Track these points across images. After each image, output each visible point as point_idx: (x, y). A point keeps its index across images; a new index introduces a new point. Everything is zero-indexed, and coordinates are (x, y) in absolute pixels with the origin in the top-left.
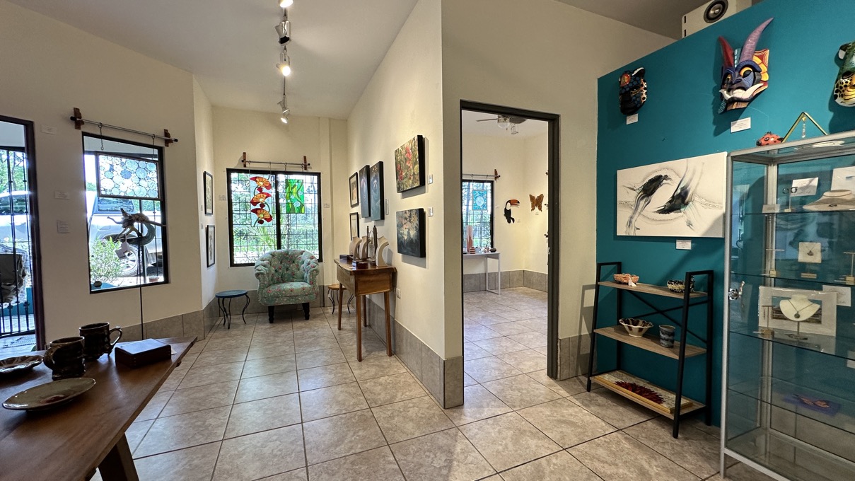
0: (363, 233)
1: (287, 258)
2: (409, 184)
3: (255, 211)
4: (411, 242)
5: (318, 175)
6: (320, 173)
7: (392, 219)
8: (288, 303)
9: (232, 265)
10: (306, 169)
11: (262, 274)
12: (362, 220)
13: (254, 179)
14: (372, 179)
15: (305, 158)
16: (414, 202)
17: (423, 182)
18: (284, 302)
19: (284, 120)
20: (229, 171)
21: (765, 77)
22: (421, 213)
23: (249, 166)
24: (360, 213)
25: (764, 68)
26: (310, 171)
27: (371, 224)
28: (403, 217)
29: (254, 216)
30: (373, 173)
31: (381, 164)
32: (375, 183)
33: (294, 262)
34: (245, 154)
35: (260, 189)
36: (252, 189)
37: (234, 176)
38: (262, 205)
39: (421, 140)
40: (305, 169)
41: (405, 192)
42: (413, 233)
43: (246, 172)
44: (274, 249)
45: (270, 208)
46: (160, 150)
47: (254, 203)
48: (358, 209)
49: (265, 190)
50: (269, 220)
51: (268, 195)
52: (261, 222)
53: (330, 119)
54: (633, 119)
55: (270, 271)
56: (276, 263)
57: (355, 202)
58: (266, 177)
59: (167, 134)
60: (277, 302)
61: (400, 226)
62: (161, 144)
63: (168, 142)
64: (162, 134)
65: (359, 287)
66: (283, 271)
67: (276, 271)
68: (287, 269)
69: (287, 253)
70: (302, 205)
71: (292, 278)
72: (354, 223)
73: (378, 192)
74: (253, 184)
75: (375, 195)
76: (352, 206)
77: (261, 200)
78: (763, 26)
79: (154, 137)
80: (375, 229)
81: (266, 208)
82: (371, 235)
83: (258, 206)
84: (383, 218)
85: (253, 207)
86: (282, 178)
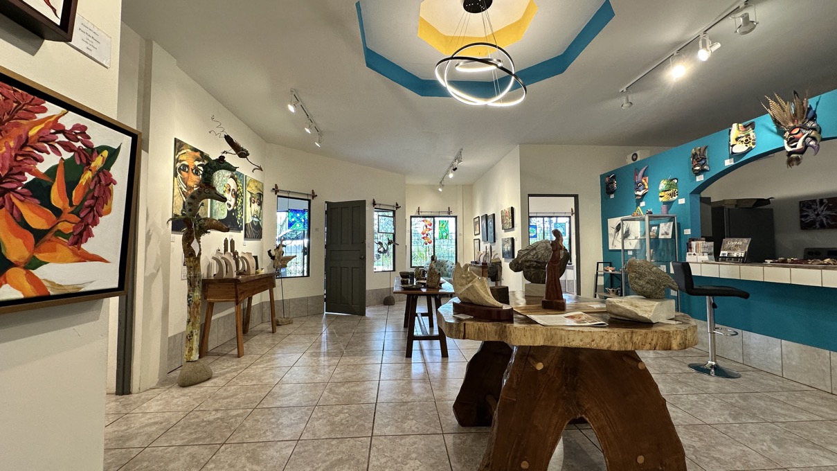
0: (483, 249)
2: (507, 226)
3: (423, 238)
4: (508, 252)
5: (456, 217)
7: (499, 241)
9: (412, 266)
12: (482, 243)
13: (423, 221)
14: (489, 222)
15: (449, 208)
16: (510, 235)
17: (513, 226)
19: (440, 190)
20: (411, 217)
21: (647, 187)
22: (513, 240)
23: (421, 214)
24: (481, 239)
25: (646, 184)
26: (451, 215)
27: (488, 245)
28: (505, 241)
29: (423, 241)
30: (489, 219)
31: (494, 215)
32: (491, 224)
33: (443, 266)
34: (419, 207)
35: (426, 226)
36: (423, 226)
37: (414, 219)
38: (427, 235)
39: (512, 209)
40: (449, 214)
41: (506, 230)
42: (509, 248)
43: (420, 217)
46: (394, 212)
47: (423, 234)
48: (480, 237)
49: (428, 227)
50: (430, 243)
51: (430, 230)
52: (426, 244)
53: (463, 185)
54: (612, 196)
57: (477, 232)
58: (429, 219)
59: (397, 205)
61: (503, 245)
62: (395, 209)
63: (397, 208)
64: (395, 205)
70: (447, 235)
72: (477, 245)
73: (492, 228)
74: (423, 224)
75: (490, 230)
76: (475, 235)
77: (426, 232)
78: (644, 168)
79: (393, 207)
80: (491, 247)
81: (429, 236)
82: (489, 250)
83: (425, 235)
84: (495, 241)
85: (423, 236)
86: (437, 219)
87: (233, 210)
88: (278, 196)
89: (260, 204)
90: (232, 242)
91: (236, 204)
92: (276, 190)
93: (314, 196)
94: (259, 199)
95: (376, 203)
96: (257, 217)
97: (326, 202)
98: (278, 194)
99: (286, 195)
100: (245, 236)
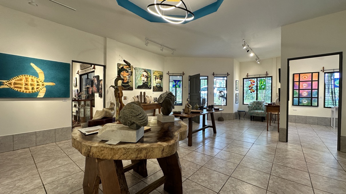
1: (259, 103)
3: (250, 89)
5: (272, 77)
6: (272, 76)
8: (256, 116)
9: (243, 104)
10: (267, 75)
11: (250, 107)
13: (250, 80)
15: (267, 72)
18: (255, 115)
19: (259, 63)
20: (244, 79)
23: (249, 77)
26: (268, 76)
29: (250, 91)
33: (261, 105)
34: (248, 74)
36: (249, 83)
37: (245, 80)
38: (252, 88)
44: (255, 100)
45: (254, 88)
46: (227, 77)
47: (250, 87)
49: (253, 83)
50: (254, 92)
51: (254, 85)
52: (251, 92)
53: (276, 58)
55: (252, 106)
56: (255, 104)
58: (253, 79)
59: (228, 74)
60: (253, 115)
63: (228, 75)
65: (268, 110)
66: (257, 107)
67: (255, 107)
68: (258, 106)
69: (259, 102)
70: (265, 87)
71: (260, 109)
74: (250, 82)
77: (252, 86)
79: (225, 75)
81: (253, 88)
83: (251, 88)
85: (249, 88)
86: (258, 79)
87: (146, 82)
88: (169, 76)
89: (161, 79)
90: (144, 93)
91: (147, 80)
92: (168, 74)
93: (183, 74)
94: (161, 77)
95: (215, 74)
96: (159, 84)
97: (189, 76)
98: (169, 75)
99: (172, 75)
100: (153, 91)
